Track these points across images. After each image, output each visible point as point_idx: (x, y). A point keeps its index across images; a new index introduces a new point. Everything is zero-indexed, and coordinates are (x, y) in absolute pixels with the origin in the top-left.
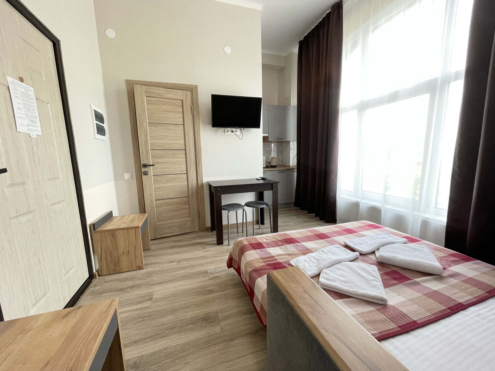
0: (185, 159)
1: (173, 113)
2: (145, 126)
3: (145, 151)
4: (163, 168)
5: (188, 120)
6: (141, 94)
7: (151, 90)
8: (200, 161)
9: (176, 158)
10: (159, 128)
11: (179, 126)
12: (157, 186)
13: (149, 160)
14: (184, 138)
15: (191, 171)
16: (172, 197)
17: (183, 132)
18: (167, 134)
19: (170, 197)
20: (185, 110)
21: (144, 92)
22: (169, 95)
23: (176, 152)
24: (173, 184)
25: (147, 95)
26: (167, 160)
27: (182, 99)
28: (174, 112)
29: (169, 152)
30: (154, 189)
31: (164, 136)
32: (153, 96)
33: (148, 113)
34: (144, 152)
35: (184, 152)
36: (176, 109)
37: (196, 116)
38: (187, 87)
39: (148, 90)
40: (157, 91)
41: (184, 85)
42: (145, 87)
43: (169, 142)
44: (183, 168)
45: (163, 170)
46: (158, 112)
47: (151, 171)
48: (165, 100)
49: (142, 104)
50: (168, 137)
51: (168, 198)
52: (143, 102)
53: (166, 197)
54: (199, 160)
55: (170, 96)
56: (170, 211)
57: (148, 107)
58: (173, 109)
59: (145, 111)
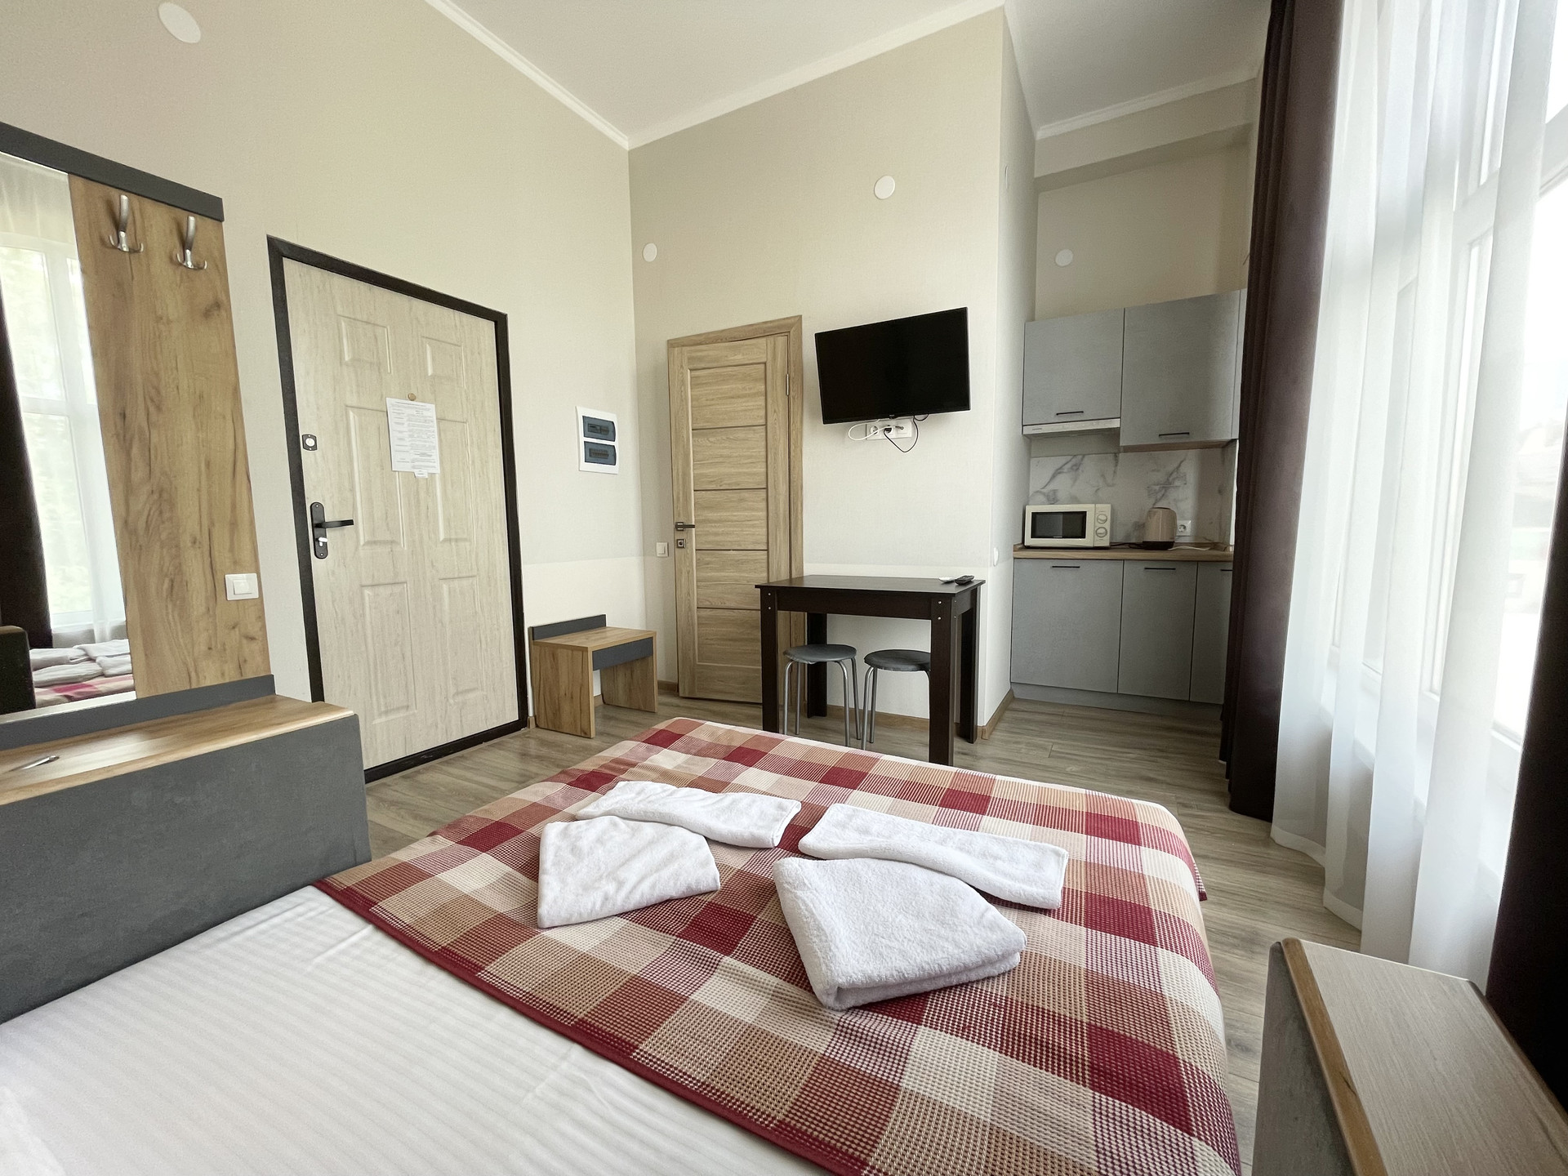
0: (765, 513)
1: (744, 400)
2: (685, 436)
3: (683, 494)
4: (716, 534)
5: (775, 411)
6: (682, 366)
7: (699, 354)
8: (800, 517)
9: (746, 510)
10: (712, 439)
11: (754, 430)
12: (703, 574)
13: (689, 516)
14: (765, 460)
15: (776, 545)
16: (733, 605)
17: (764, 443)
18: (726, 452)
19: (728, 604)
20: (769, 389)
21: (686, 358)
22: (736, 357)
23: (745, 494)
24: (735, 574)
25: (691, 367)
26: (724, 514)
27: (764, 360)
28: (744, 396)
29: (730, 494)
30: (697, 581)
31: (721, 456)
32: (703, 366)
33: (692, 407)
34: (681, 495)
35: (763, 494)
36: (750, 389)
37: (794, 398)
38: (779, 327)
39: (694, 355)
40: (711, 353)
41: (771, 322)
42: (688, 348)
43: (733, 470)
44: (759, 535)
45: (718, 538)
46: (713, 402)
47: (691, 538)
48: (729, 369)
49: (683, 389)
50: (731, 460)
51: (723, 606)
52: (683, 383)
53: (720, 605)
54: (797, 516)
55: (739, 358)
56: (726, 640)
57: (693, 393)
58: (744, 388)
59: (687, 404)
